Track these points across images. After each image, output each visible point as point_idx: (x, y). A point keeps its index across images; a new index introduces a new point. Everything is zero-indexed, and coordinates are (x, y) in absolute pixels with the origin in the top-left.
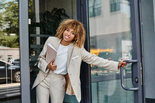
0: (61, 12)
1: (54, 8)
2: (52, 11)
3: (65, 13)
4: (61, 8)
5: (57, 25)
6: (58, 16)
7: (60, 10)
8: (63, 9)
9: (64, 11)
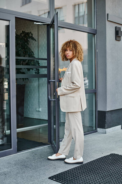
0: (28, 35)
1: (22, 31)
2: (20, 34)
3: (32, 36)
4: (29, 31)
5: (26, 47)
6: (26, 39)
7: (28, 34)
8: (31, 32)
9: (32, 34)
